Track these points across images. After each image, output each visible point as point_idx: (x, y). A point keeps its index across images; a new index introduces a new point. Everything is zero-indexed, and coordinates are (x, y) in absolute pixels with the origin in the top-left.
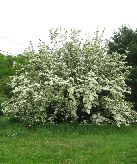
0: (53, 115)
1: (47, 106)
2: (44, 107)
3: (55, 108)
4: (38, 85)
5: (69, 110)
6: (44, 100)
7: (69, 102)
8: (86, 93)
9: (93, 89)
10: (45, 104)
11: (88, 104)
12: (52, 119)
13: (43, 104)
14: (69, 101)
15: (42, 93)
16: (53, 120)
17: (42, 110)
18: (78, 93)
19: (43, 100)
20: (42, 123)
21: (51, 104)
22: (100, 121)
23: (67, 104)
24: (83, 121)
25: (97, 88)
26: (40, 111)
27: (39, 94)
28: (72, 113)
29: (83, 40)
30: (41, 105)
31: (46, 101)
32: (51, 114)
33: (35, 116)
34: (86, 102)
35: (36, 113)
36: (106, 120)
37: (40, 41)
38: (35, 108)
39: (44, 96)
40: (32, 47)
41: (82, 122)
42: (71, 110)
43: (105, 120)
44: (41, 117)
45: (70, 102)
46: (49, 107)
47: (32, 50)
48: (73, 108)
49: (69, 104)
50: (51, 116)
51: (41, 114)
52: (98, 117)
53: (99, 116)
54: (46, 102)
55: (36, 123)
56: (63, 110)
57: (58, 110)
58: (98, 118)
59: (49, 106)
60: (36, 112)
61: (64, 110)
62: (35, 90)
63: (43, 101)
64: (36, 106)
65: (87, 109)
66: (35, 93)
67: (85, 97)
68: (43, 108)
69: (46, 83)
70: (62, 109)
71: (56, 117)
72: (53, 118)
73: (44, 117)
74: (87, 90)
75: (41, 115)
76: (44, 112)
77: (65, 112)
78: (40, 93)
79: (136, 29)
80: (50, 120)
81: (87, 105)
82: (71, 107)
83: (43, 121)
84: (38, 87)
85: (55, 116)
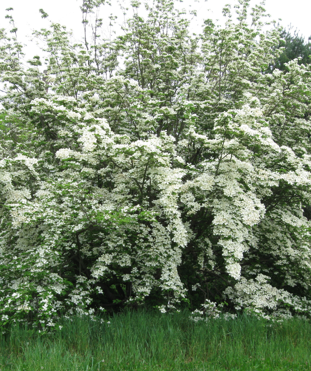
0: (90, 281)
1: (66, 244)
2: (54, 249)
3: (95, 253)
4: (31, 162)
5: (154, 264)
6: (51, 221)
7: (150, 232)
8: (227, 192)
9: (247, 181)
10: (56, 237)
11: (234, 240)
12: (84, 300)
13: (47, 236)
14: (151, 228)
15: (47, 192)
16: (88, 301)
17: (45, 262)
18: (191, 196)
19: (47, 221)
20: (44, 317)
21: (81, 239)
22: (266, 304)
23: (146, 240)
24: (206, 306)
25: (262, 178)
26: (36, 268)
27: (33, 198)
28: (165, 276)
29: (195, 14)
30: (40, 242)
31: (60, 224)
32: (81, 279)
33: (15, 287)
34: (225, 232)
35: (18, 274)
36: (288, 301)
37: (45, 16)
38: (19, 251)
39: (53, 203)
40: (15, 30)
41: (203, 309)
42: (162, 261)
43: (285, 298)
44: (39, 289)
45: (155, 232)
46: (72, 251)
47: (12, 41)
48: (169, 256)
49: (151, 240)
50: (81, 284)
51: (39, 279)
52: (260, 287)
53: (262, 284)
54: (63, 226)
55: (17, 318)
56: (129, 264)
57: (108, 262)
58: (258, 293)
59: (74, 246)
60: (18, 271)
61: (134, 263)
62: (16, 180)
63: (50, 225)
64: (20, 245)
65: (229, 261)
66: (19, 193)
67: (218, 210)
68: (47, 255)
69: (63, 153)
70: (126, 260)
71: (101, 291)
72: (87, 296)
73: (53, 292)
74: (229, 183)
75: (40, 283)
76: (54, 270)
77: (135, 270)
78: (39, 193)
79: (310, 39)
80: (77, 303)
81: (230, 242)
82: (162, 249)
83: (50, 309)
84: (31, 168)
85: (98, 284)
